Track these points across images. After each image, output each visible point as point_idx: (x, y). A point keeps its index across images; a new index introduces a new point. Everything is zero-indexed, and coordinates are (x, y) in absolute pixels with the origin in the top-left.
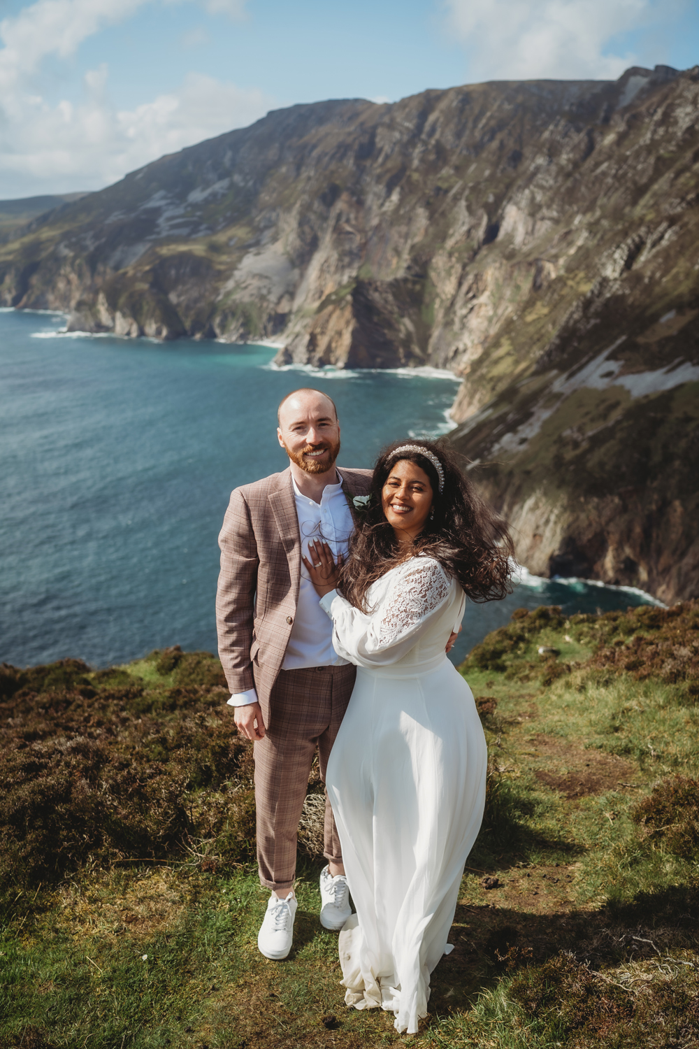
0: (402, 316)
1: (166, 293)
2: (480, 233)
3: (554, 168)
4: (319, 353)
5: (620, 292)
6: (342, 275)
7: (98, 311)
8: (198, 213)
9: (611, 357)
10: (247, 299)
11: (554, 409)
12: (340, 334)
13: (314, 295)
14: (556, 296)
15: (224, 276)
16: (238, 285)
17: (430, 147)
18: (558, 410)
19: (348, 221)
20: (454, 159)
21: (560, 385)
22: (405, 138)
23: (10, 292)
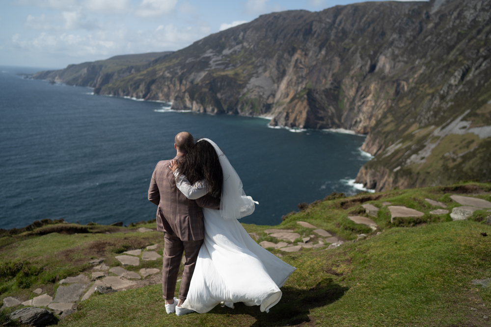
0: (329, 105)
1: (216, 94)
2: (367, 68)
3: (403, 39)
4: (291, 121)
5: (463, 90)
6: (298, 87)
7: (185, 101)
8: (228, 59)
9: (464, 119)
10: (253, 97)
11: (437, 143)
12: (301, 112)
13: (284, 96)
14: (414, 95)
15: (242, 86)
16: (248, 90)
17: (339, 30)
18: (439, 144)
19: (301, 63)
20: (351, 36)
21: (437, 132)
22: (327, 26)
23: (142, 92)
